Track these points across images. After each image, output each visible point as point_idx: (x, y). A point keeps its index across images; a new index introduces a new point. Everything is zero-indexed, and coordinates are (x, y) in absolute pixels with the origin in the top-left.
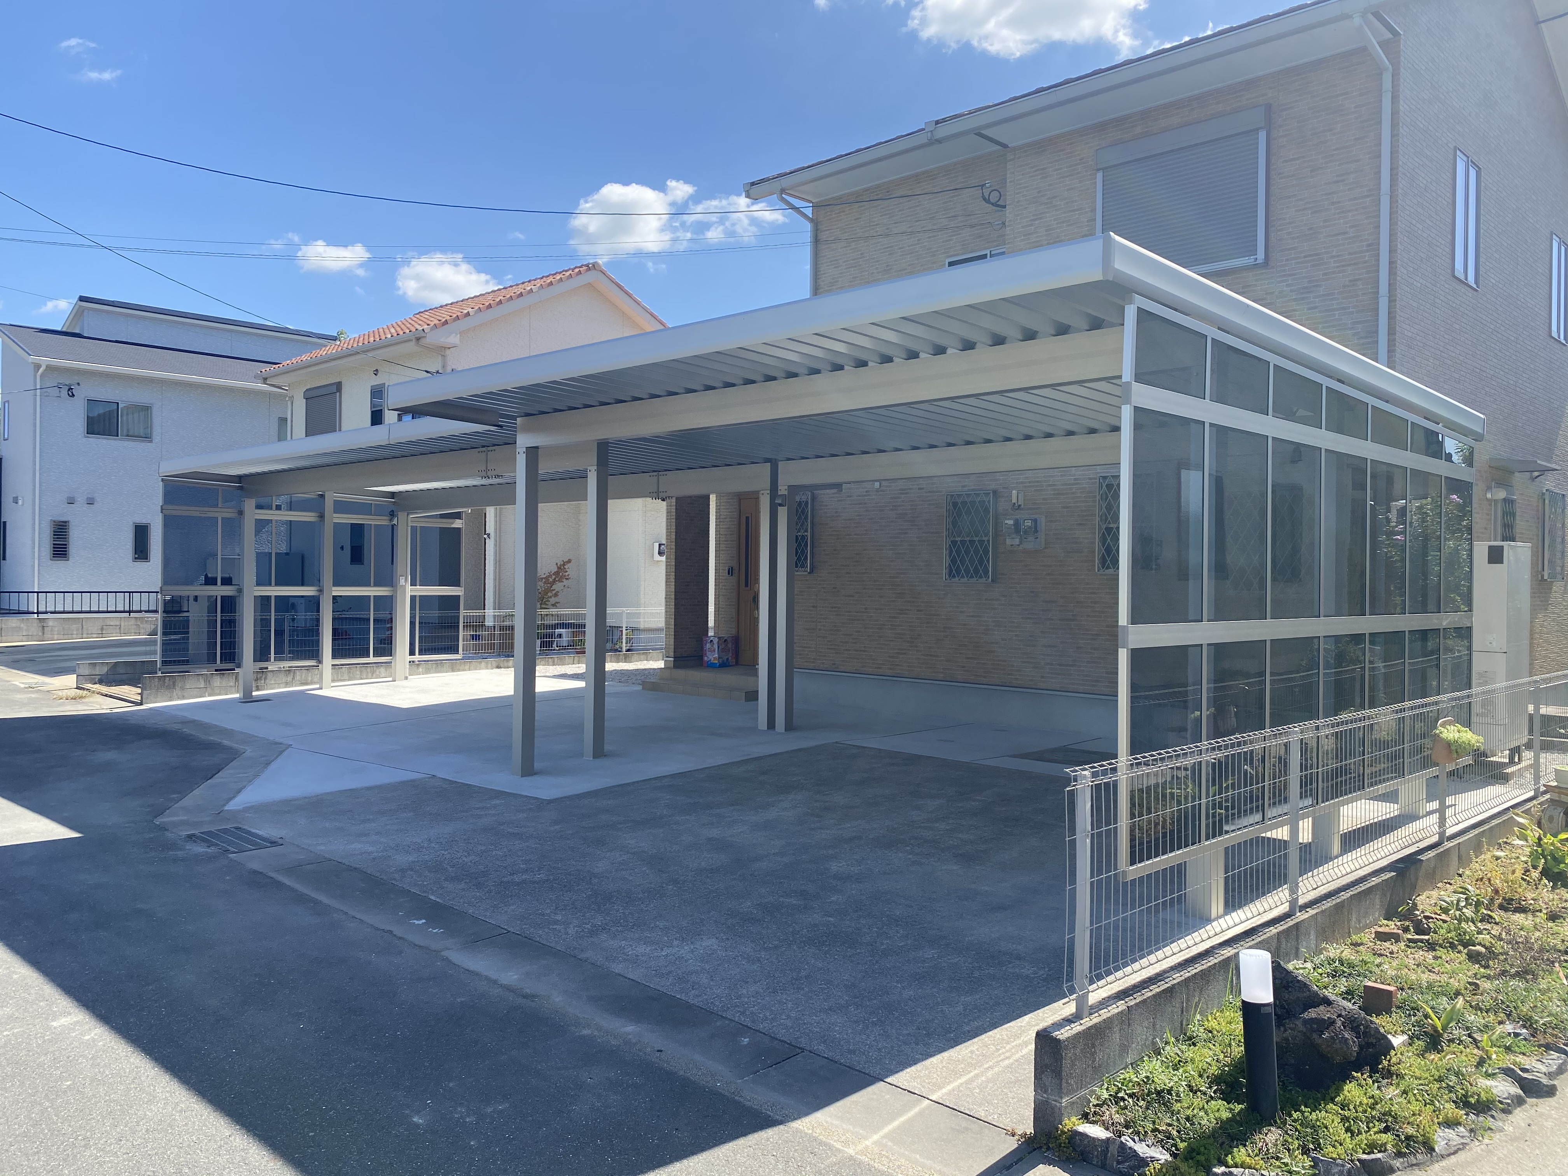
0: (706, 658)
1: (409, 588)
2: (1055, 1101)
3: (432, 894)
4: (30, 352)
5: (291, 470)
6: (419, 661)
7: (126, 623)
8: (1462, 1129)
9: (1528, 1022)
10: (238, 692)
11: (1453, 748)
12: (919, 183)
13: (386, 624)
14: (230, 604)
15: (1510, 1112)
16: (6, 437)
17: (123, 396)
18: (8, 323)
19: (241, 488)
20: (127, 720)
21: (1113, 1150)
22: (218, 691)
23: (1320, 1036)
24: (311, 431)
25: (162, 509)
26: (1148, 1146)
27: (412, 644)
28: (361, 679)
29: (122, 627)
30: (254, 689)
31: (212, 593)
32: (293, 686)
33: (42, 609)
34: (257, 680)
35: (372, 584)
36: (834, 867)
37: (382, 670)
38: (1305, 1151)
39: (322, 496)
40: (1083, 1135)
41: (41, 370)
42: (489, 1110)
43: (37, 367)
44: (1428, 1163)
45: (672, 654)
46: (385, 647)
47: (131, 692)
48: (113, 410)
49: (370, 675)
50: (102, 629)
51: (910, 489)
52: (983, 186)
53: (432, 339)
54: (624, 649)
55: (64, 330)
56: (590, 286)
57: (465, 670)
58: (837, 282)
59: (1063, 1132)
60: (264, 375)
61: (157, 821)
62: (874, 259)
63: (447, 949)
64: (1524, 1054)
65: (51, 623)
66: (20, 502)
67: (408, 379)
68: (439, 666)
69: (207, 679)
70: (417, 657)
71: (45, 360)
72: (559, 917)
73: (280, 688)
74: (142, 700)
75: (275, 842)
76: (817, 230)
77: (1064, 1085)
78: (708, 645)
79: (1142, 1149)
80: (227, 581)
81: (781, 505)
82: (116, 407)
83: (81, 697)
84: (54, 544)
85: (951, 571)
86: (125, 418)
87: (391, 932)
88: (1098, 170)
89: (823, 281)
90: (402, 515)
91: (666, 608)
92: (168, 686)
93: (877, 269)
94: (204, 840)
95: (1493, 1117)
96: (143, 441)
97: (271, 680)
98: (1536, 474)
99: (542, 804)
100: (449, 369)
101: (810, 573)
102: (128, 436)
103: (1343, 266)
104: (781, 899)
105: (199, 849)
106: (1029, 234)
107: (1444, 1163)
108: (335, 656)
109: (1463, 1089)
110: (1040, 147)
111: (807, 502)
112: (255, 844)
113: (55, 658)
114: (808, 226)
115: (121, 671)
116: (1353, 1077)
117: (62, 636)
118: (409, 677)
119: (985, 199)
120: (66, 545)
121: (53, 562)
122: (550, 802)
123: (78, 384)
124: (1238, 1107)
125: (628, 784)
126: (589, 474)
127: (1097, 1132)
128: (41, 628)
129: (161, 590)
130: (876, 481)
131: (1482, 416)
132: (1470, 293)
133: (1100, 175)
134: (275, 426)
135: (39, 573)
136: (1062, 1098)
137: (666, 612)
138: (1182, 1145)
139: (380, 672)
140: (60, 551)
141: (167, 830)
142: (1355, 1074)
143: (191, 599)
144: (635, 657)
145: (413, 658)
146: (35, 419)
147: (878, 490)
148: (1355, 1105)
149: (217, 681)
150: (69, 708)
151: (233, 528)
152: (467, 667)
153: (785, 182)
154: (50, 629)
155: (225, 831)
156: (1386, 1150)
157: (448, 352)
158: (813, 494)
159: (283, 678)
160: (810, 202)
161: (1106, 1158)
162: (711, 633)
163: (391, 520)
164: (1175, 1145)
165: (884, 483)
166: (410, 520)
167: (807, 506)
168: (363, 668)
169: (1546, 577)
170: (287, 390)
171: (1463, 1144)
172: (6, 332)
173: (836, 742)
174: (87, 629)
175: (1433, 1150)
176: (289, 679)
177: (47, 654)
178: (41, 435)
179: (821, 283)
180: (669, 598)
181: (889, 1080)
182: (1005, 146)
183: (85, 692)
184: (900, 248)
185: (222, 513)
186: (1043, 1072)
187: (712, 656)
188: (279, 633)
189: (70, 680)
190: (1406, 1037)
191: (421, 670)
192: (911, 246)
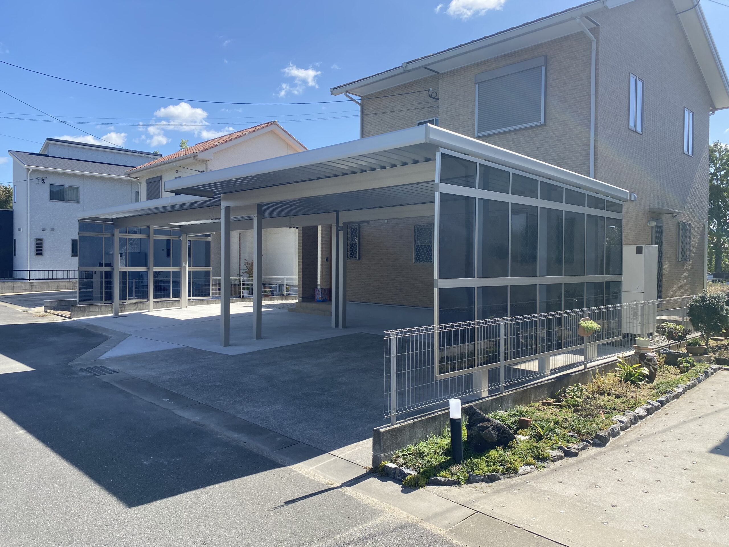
0: (316, 298)
1: (187, 267)
2: (379, 455)
3: (174, 390)
4: (24, 163)
5: (133, 216)
6: (193, 300)
7: (68, 284)
8: (533, 466)
9: (578, 432)
10: (112, 313)
11: (586, 329)
12: (405, 88)
13: (177, 284)
14: (109, 275)
15: (555, 462)
16: (15, 201)
17: (66, 183)
18: (15, 150)
19: (113, 224)
20: (64, 325)
21: (397, 472)
22: (104, 313)
23: (482, 432)
24: (150, 197)
25: (78, 233)
26: (410, 470)
27: (189, 292)
28: (167, 307)
29: (67, 285)
30: (119, 312)
31: (102, 270)
32: (137, 311)
33: (31, 278)
34: (121, 308)
35: (171, 266)
36: (340, 380)
37: (176, 303)
38: (468, 472)
39: (149, 227)
40: (388, 467)
41: (30, 171)
42: (173, 460)
43: (28, 170)
44: (514, 477)
45: (301, 296)
46: (177, 294)
47: (66, 313)
48: (62, 189)
49: (171, 306)
50: (58, 287)
51: (400, 223)
52: (429, 90)
53: (201, 156)
54: (285, 294)
55: (40, 153)
56: (272, 132)
57: (213, 304)
58: (371, 131)
59: (381, 466)
60: (128, 173)
61: (69, 364)
62: (387, 121)
63: (175, 409)
64: (573, 443)
65: (35, 284)
66: (21, 230)
67: (192, 175)
68: (201, 302)
69: (99, 307)
70: (191, 298)
71: (32, 167)
72: (222, 398)
73: (131, 311)
74: (71, 317)
75: (115, 371)
76: (363, 108)
77: (382, 449)
78: (317, 292)
79: (407, 471)
80: (107, 265)
81: (340, 230)
82: (63, 188)
83: (45, 316)
84: (37, 249)
85: (416, 259)
86: (67, 192)
87: (154, 403)
88: (476, 83)
89: (365, 131)
90: (184, 236)
91: (298, 276)
92: (82, 311)
93: (388, 126)
94: (87, 371)
95: (547, 463)
96: (76, 203)
97: (127, 308)
98: (675, 214)
99: (229, 357)
100: (209, 170)
101: (358, 260)
102: (68, 200)
103: (577, 126)
104: (313, 391)
105: (84, 374)
106: (448, 111)
107: (520, 477)
108: (154, 297)
109: (538, 453)
110: (452, 73)
111: (357, 229)
112: (105, 371)
113: (37, 299)
114: (358, 107)
115: (63, 304)
116: (496, 448)
117: (40, 290)
118: (188, 307)
119: (429, 96)
120: (42, 249)
121: (36, 257)
122: (233, 356)
123: (47, 177)
124: (449, 458)
125: (267, 349)
126: (254, 218)
127: (392, 465)
128: (31, 287)
129: (78, 269)
130: (385, 219)
131: (627, 191)
132: (638, 136)
133: (477, 86)
134: (134, 195)
135: (30, 262)
136: (381, 454)
137: (298, 277)
138: (422, 470)
139: (175, 304)
140: (39, 252)
141: (73, 367)
142: (497, 447)
143: (94, 273)
144: (290, 298)
145: (189, 298)
146: (28, 193)
147: (386, 224)
148: (492, 457)
149: (104, 309)
150: (40, 320)
151: (110, 241)
152: (214, 302)
153: (348, 88)
154: (35, 286)
155: (96, 367)
156: (498, 472)
157: (208, 162)
158: (359, 225)
159: (133, 307)
160: (360, 96)
161: (395, 475)
162: (319, 287)
163: (179, 238)
164: (420, 470)
165: (389, 220)
166: (187, 237)
167: (357, 231)
168: (168, 303)
169: (680, 260)
170: (138, 179)
171: (531, 471)
172: (15, 155)
173: (362, 333)
174: (51, 287)
175: (518, 472)
176: (135, 307)
177: (33, 298)
178: (30, 201)
179: (365, 132)
180: (300, 271)
181: (330, 452)
182: (438, 73)
183: (48, 313)
184: (398, 117)
185: (105, 235)
186: (375, 444)
187: (319, 297)
188: (130, 288)
189: (42, 309)
190: (529, 437)
191: (193, 303)
192: (402, 116)
